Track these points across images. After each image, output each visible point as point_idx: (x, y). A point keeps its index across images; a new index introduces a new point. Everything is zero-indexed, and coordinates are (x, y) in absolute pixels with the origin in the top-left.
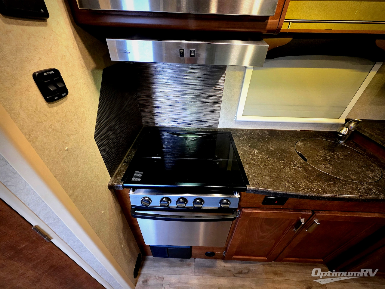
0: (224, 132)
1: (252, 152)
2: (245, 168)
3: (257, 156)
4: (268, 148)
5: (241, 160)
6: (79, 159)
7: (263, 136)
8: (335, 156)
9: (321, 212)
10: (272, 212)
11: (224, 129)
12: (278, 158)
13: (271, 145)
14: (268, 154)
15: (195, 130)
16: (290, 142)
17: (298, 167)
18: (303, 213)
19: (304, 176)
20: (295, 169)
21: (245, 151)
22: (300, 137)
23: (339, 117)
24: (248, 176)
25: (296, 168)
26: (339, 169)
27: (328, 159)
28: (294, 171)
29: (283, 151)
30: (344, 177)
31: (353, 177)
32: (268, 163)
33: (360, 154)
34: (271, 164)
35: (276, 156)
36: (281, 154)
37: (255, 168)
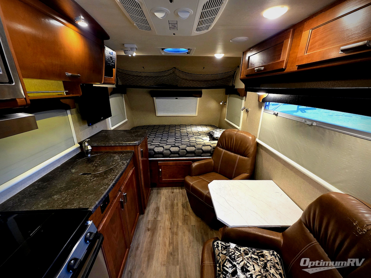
1: (54, 199)
2: (69, 208)
3: (63, 197)
4: (61, 188)
5: (58, 209)
7: (41, 187)
8: (97, 162)
9: (121, 188)
10: (109, 211)
12: (77, 186)
13: (59, 185)
14: (68, 189)
16: (66, 174)
18: (118, 196)
19: (101, 179)
22: (67, 168)
23: (74, 144)
24: (79, 207)
25: (92, 180)
26: (106, 165)
27: (97, 165)
28: (95, 182)
29: (72, 180)
32: (76, 192)
35: (73, 186)
36: (74, 183)
37: (75, 201)
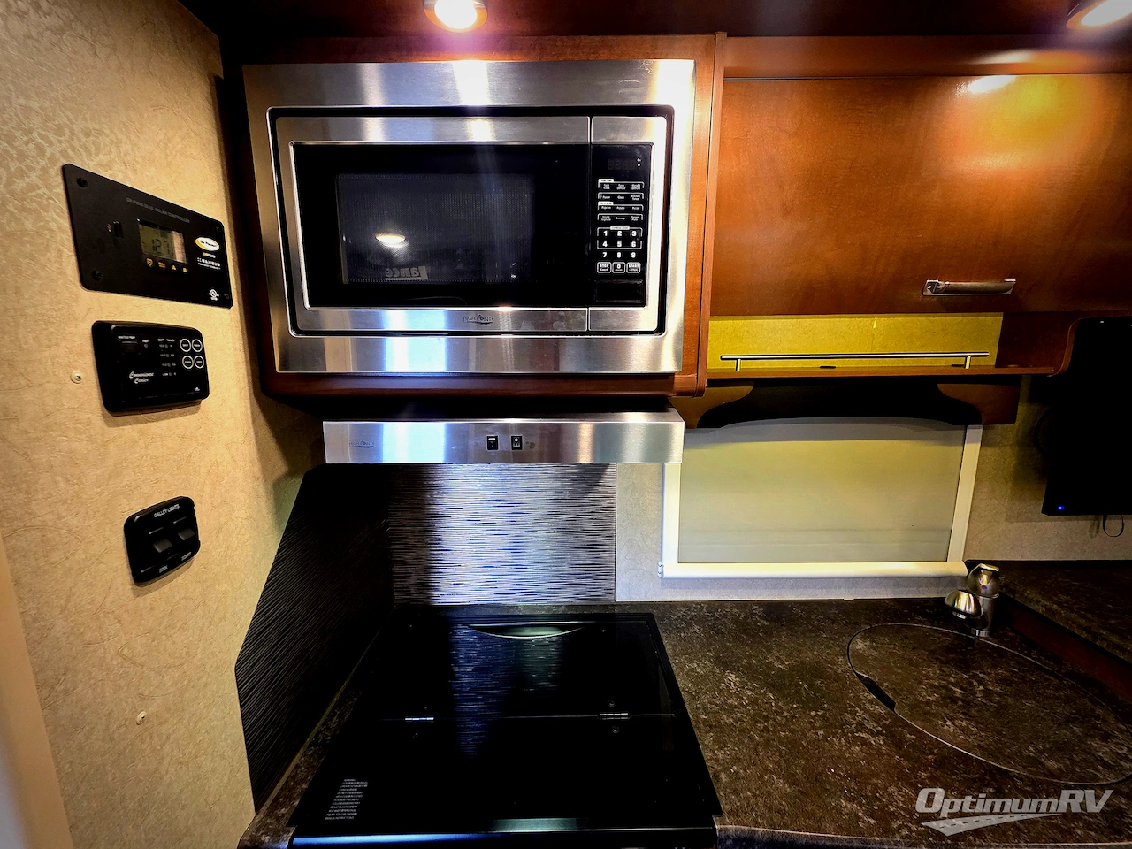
0: (635, 614)
1: (721, 681)
2: (703, 743)
3: (738, 697)
4: (769, 666)
5: (690, 716)
6: (167, 748)
7: (749, 624)
8: (975, 684)
11: (632, 605)
12: (803, 702)
13: (778, 654)
14: (773, 687)
15: (549, 610)
16: (831, 639)
17: (873, 734)
19: (895, 767)
20: (864, 742)
21: (699, 680)
22: (856, 623)
24: (716, 776)
25: (864, 735)
26: (999, 733)
27: (958, 695)
28: (862, 750)
29: (816, 672)
30: (1024, 767)
31: (1052, 764)
32: (775, 720)
33: (1047, 672)
34: (786, 725)
35: (797, 692)
36: (811, 686)
37: (735, 744)
